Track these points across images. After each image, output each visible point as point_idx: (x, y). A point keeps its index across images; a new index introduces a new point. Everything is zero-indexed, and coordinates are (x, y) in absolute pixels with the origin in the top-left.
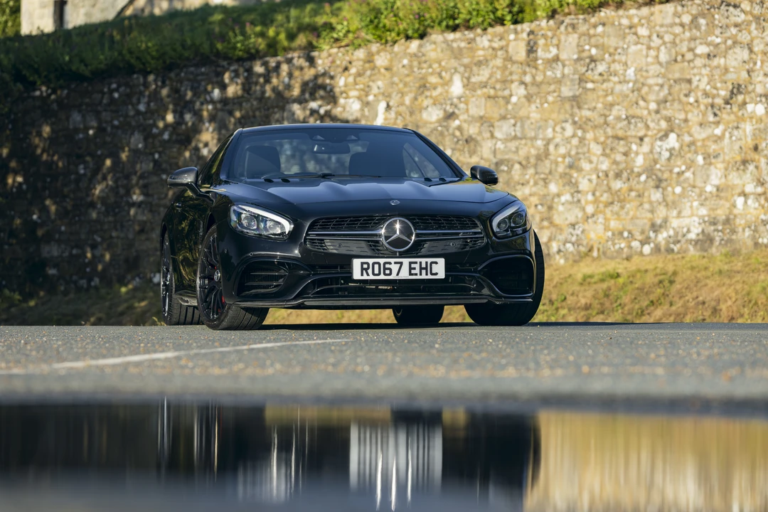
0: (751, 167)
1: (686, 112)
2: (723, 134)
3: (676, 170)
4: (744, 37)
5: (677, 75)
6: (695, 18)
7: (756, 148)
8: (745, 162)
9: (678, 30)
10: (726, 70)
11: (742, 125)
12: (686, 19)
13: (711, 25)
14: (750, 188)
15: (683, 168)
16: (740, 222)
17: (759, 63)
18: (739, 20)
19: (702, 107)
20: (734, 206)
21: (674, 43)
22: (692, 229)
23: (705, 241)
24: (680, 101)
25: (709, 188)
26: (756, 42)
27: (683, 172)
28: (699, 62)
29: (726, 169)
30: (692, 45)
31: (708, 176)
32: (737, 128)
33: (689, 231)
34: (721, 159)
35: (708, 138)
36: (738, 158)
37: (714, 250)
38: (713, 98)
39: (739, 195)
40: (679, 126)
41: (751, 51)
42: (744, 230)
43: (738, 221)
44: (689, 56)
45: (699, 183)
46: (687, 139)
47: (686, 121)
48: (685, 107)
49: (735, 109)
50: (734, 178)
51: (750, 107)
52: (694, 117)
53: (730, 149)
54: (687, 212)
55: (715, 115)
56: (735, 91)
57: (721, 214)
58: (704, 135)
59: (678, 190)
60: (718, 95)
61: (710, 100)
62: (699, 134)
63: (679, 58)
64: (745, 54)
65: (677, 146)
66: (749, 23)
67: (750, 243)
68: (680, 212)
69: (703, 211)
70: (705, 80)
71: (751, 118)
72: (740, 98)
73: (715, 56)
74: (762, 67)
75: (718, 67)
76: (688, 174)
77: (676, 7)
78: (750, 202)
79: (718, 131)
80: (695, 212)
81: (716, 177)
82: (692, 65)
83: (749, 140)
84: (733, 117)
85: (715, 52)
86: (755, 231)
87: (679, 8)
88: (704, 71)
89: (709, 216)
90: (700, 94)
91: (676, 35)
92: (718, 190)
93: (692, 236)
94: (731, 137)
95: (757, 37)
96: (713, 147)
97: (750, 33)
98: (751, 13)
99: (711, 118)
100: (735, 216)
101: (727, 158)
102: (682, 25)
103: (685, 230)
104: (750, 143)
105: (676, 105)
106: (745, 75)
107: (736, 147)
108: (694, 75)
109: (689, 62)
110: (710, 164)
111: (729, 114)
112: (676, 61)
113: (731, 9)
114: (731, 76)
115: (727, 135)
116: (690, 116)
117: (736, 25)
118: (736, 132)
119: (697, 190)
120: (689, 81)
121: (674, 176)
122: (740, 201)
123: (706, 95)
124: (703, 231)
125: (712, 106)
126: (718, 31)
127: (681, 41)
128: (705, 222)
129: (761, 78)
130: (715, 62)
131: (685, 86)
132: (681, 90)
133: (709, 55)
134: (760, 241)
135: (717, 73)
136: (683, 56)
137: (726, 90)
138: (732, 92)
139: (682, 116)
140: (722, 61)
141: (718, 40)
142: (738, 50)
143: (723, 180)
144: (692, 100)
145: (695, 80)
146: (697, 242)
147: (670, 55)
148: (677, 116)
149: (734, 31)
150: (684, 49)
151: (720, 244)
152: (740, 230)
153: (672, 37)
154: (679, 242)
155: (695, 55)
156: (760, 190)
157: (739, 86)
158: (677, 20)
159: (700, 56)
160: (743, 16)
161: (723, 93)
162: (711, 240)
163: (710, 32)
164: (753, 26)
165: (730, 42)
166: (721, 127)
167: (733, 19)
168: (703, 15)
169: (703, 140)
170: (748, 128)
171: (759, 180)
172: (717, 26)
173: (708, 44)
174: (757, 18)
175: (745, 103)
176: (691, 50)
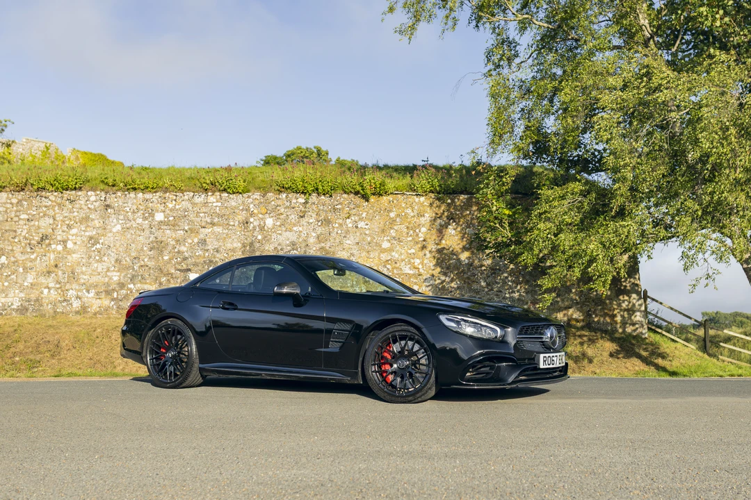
0: (53, 275)
1: (13, 247)
2: (36, 258)
3: (5, 274)
4: (51, 213)
5: (7, 228)
6: (19, 201)
7: (56, 266)
8: (49, 272)
9: (9, 206)
10: (39, 227)
11: (48, 255)
12: (15, 201)
13: (30, 206)
14: (51, 285)
15: (9, 273)
16: (45, 301)
17: (59, 226)
18: (48, 204)
19: (23, 244)
20: (42, 293)
21: (6, 211)
22: (14, 303)
23: (22, 310)
24: (9, 240)
25: (26, 284)
26: (57, 216)
27: (9, 275)
28: (21, 222)
29: (37, 275)
30: (18, 214)
31: (26, 278)
32: (45, 256)
33: (12, 304)
34: (34, 270)
35: (26, 259)
36: (45, 270)
37: (28, 314)
38: (30, 241)
39: (45, 288)
40: (8, 253)
41: (54, 219)
42: (47, 305)
43: (44, 300)
44: (16, 219)
45: (19, 281)
46: (13, 259)
47: (12, 250)
48: (12, 244)
49: (44, 246)
50: (42, 280)
51: (53, 246)
52: (17, 249)
53: (40, 265)
54: (11, 295)
55: (31, 249)
56: (44, 238)
57: (33, 297)
58: (24, 258)
59: (6, 284)
60: (33, 239)
61: (28, 241)
62: (21, 257)
63: (9, 219)
64: (51, 221)
65: (6, 262)
66: (54, 206)
67: (51, 311)
68: (7, 295)
69: (22, 295)
70: (26, 231)
71: (54, 252)
72: (47, 241)
73: (32, 220)
74: (61, 228)
75: (34, 225)
76: (12, 277)
77: (8, 194)
78: (52, 291)
79: (33, 257)
80: (17, 295)
81: (30, 278)
82: (17, 223)
83: (52, 262)
84: (42, 250)
85: (33, 218)
86: (55, 305)
87: (10, 196)
88: (24, 227)
89: (25, 297)
90: (21, 238)
91: (7, 208)
92: (32, 285)
93: (15, 307)
94: (41, 260)
95: (58, 213)
96: (29, 264)
97: (54, 211)
98: (55, 202)
99: (29, 250)
100: (42, 298)
101: (38, 270)
102: (11, 203)
103: (10, 304)
104: (52, 263)
105: (6, 242)
106: (50, 230)
107: (44, 265)
108: (18, 228)
109: (15, 222)
110: (27, 272)
111: (40, 249)
112: (7, 221)
113: (43, 199)
114: (42, 231)
115: (39, 259)
116: (14, 248)
117: (46, 207)
118: (44, 258)
119: (18, 285)
120: (15, 231)
121: (4, 277)
122: (46, 291)
123: (25, 238)
124: (22, 305)
125: (29, 244)
126: (34, 209)
127: (10, 212)
128: (23, 300)
129: (60, 233)
130: (32, 223)
131: (12, 234)
132: (10, 235)
133: (28, 220)
134: (58, 310)
135: (33, 229)
136: (11, 219)
137: (39, 237)
138: (42, 238)
139: (10, 248)
140: (37, 223)
141: (35, 213)
142: (46, 218)
143: (35, 280)
144: (16, 240)
145: (19, 231)
146: (17, 310)
147: (3, 218)
148: (6, 247)
149: (44, 209)
150: (13, 215)
151: (32, 311)
152: (45, 304)
153: (5, 209)
154: (6, 309)
155: (20, 219)
156: (58, 286)
157: (47, 236)
158: (9, 201)
159: (23, 220)
160: (50, 203)
161: (37, 238)
162: (27, 310)
163: (28, 209)
164: (57, 208)
165: (41, 214)
166: (35, 255)
167: (44, 204)
168: (26, 200)
169: (23, 260)
170: (52, 256)
171: (57, 281)
172: (34, 206)
173: (28, 215)
174: (59, 205)
175: (50, 244)
176: (16, 216)
